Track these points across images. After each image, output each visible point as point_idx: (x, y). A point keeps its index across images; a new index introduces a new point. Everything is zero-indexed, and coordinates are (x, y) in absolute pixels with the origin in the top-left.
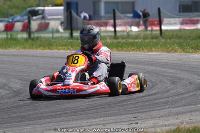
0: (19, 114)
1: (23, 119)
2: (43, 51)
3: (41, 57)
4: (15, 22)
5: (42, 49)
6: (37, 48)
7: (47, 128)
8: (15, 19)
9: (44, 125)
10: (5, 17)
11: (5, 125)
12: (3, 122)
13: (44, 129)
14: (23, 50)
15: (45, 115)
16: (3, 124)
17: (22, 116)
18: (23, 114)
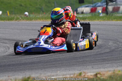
0: (101, 58)
1: (104, 60)
2: (117, 22)
3: (115, 25)
4: (97, 7)
5: (116, 21)
6: (112, 20)
7: (120, 65)
8: (97, 5)
9: (118, 63)
10: (90, 4)
11: (93, 64)
12: (91, 62)
13: (118, 65)
14: (103, 21)
15: (119, 58)
16: (91, 63)
17: (103, 59)
18: (104, 58)
